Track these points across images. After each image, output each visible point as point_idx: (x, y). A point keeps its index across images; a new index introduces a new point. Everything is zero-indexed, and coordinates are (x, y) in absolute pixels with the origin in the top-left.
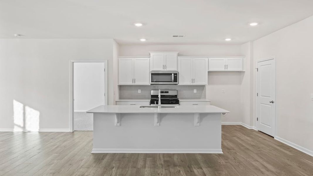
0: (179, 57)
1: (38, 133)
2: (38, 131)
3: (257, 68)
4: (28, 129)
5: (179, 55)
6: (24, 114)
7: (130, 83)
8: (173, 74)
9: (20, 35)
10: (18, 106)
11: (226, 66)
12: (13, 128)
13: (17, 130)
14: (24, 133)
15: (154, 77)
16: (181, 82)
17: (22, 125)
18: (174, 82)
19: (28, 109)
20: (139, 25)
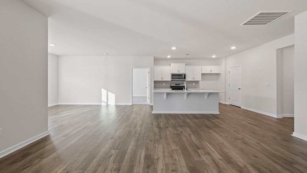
0: (186, 66)
1: (114, 106)
2: (114, 104)
3: (229, 71)
4: (109, 103)
5: (186, 65)
6: (107, 95)
7: (160, 80)
8: (183, 75)
9: (107, 54)
10: (104, 92)
11: (211, 71)
12: (101, 103)
13: (103, 104)
14: (107, 105)
15: (173, 76)
16: (187, 79)
17: (106, 102)
18: (184, 79)
19: (109, 93)
20: (174, 48)
